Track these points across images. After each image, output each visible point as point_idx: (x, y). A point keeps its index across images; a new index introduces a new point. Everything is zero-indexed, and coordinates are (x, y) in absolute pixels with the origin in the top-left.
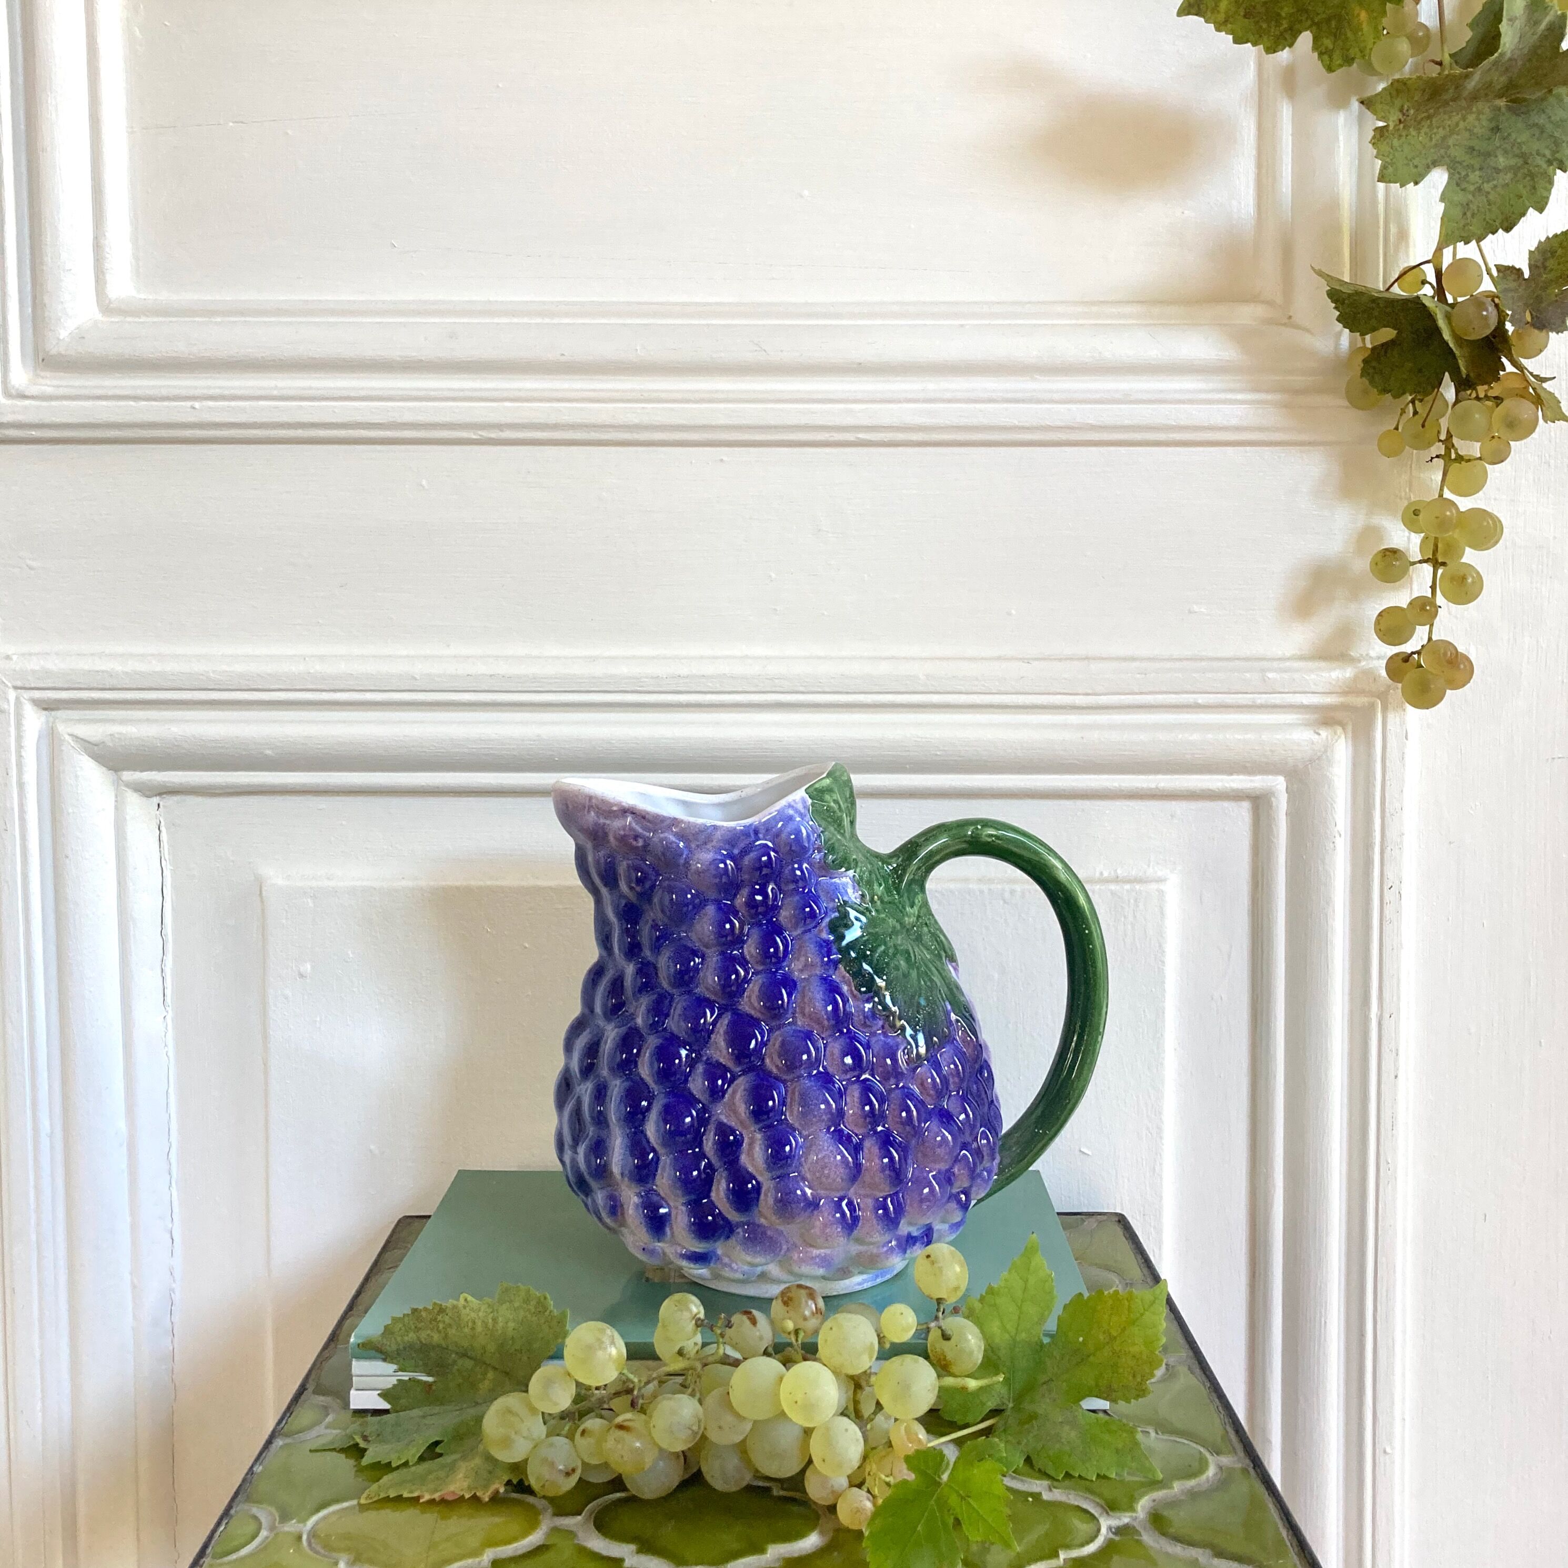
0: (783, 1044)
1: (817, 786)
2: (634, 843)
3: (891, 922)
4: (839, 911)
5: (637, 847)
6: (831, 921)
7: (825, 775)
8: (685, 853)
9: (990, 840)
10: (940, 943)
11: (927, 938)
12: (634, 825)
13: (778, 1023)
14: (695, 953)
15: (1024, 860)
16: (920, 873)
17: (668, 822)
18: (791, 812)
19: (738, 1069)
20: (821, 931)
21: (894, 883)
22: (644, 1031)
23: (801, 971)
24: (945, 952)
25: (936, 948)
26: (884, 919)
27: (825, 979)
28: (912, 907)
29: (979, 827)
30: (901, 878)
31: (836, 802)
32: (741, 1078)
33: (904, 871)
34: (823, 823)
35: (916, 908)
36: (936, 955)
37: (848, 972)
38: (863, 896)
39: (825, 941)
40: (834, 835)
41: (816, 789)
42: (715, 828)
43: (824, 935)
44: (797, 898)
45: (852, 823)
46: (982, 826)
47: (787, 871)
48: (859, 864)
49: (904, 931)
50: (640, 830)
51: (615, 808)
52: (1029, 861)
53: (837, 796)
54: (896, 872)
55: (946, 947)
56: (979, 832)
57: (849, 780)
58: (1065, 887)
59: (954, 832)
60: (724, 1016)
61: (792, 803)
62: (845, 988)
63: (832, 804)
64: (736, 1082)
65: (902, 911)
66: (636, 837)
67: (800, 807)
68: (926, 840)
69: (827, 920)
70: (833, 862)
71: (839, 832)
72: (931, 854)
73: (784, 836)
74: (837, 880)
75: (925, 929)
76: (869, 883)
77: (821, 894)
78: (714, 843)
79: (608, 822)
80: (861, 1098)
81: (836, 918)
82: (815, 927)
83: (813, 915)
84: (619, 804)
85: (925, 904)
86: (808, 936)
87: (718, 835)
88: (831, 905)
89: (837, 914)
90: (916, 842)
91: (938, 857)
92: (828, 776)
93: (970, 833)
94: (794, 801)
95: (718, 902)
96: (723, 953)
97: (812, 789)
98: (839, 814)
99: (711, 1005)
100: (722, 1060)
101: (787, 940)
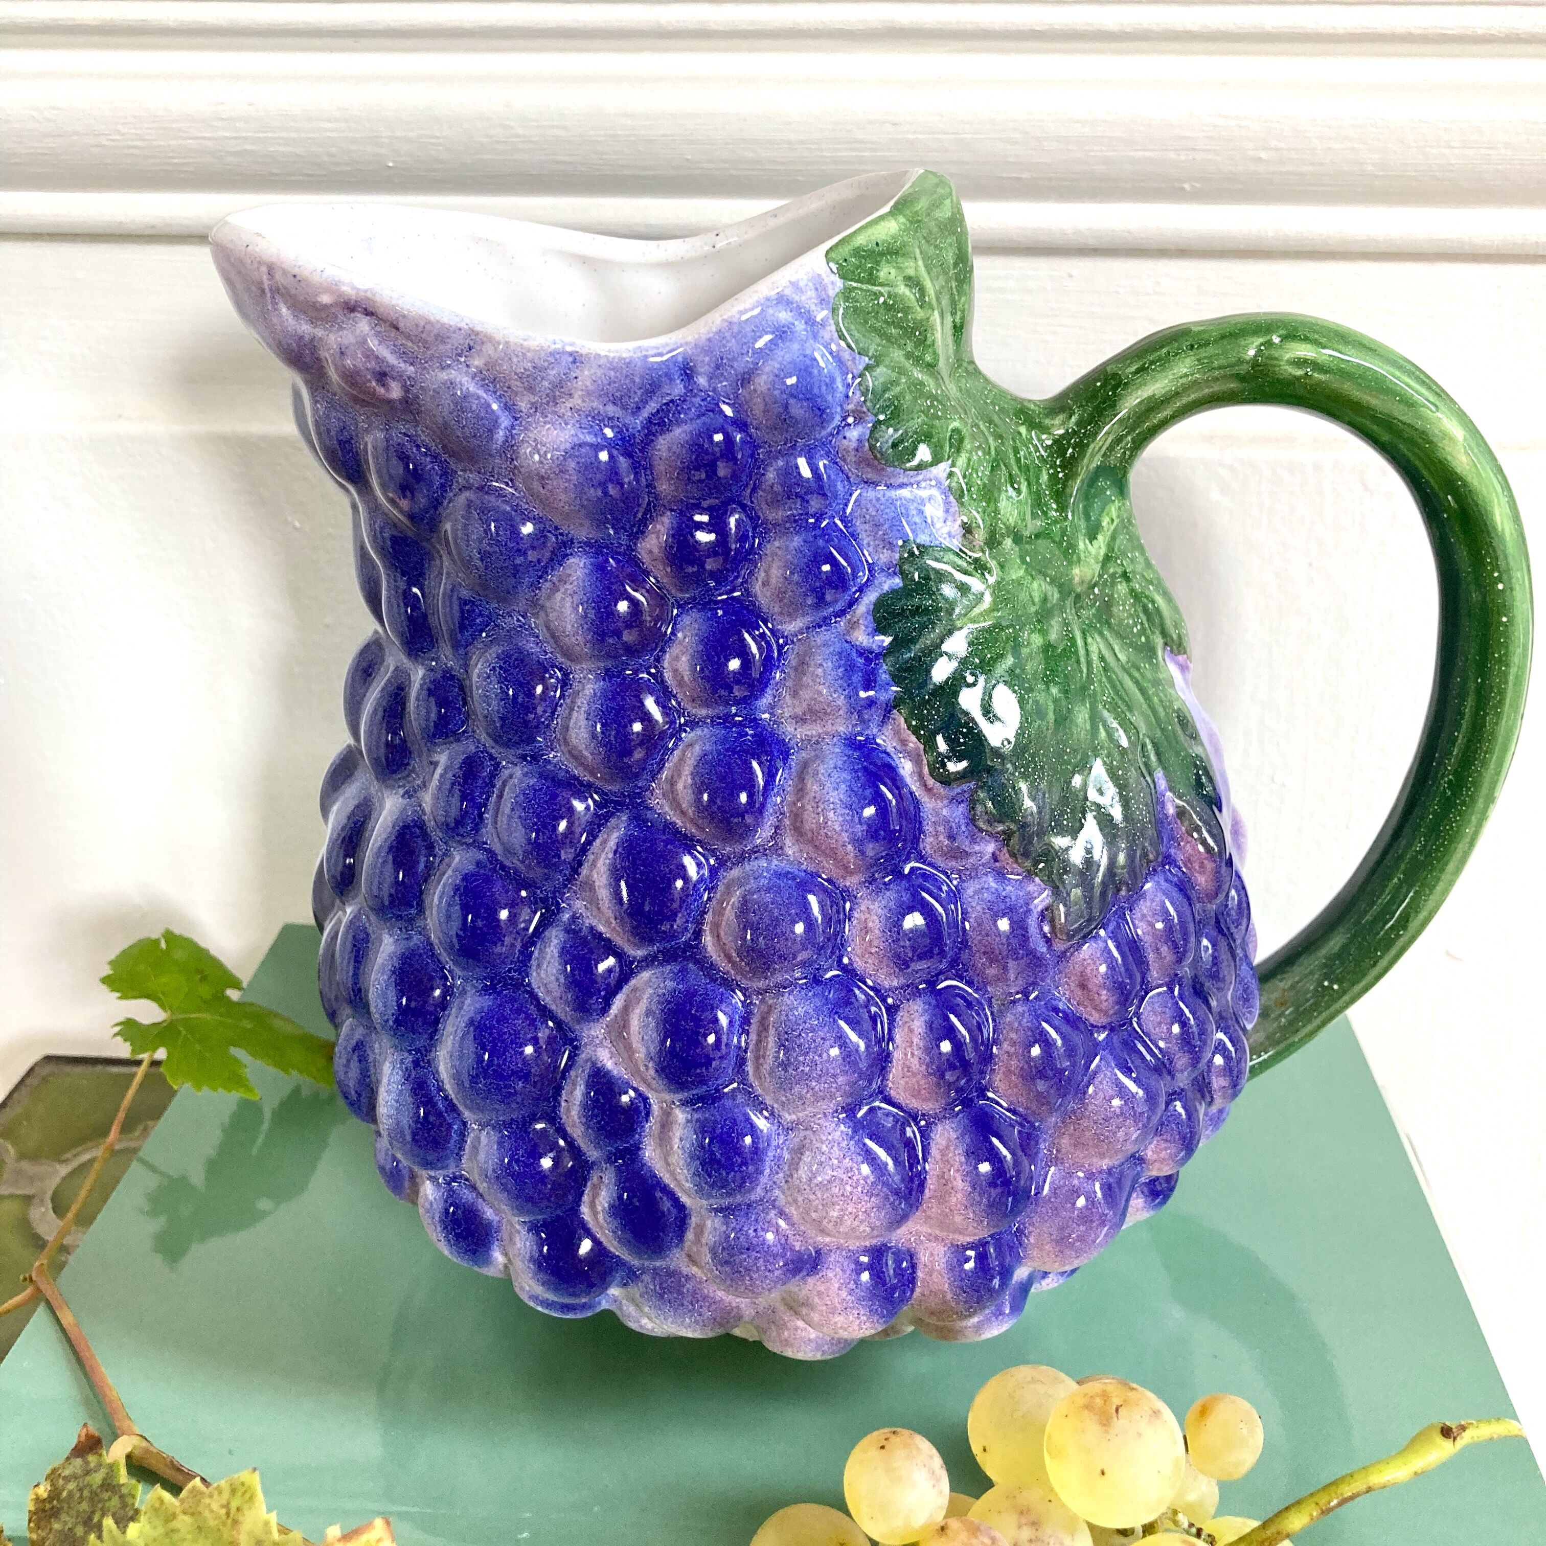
0: (744, 907)
1: (860, 240)
2: (381, 391)
3: (1038, 587)
4: (903, 574)
5: (390, 402)
6: (880, 604)
7: (886, 209)
8: (505, 421)
9: (1300, 373)
10: (1152, 616)
11: (1123, 611)
12: (373, 343)
13: (738, 848)
14: (542, 669)
15: (1375, 419)
16: (1119, 451)
17: (458, 340)
18: (784, 316)
19: (640, 953)
20: (853, 625)
21: (1053, 477)
22: (436, 835)
23: (800, 720)
24: (1164, 633)
25: (1143, 632)
26: (1018, 583)
27: (859, 746)
28: (1092, 537)
29: (1276, 340)
30: (1070, 465)
31: (912, 282)
32: (646, 975)
33: (1081, 447)
34: (874, 345)
35: (1102, 540)
36: (1138, 649)
37: (915, 732)
38: (968, 529)
39: (864, 653)
40: (902, 371)
41: (857, 252)
42: (576, 359)
43: (861, 638)
44: (797, 541)
45: (959, 330)
46: (1285, 338)
47: (771, 476)
48: (967, 445)
49: (1069, 602)
50: (392, 359)
51: (326, 299)
52: (1388, 423)
53: (916, 266)
54: (1062, 452)
55: (1168, 623)
56: (1275, 353)
57: (957, 219)
58: (1465, 484)
59: (1211, 350)
60: (613, 821)
61: (788, 292)
62: (906, 768)
63: (902, 290)
64: (633, 982)
65: (1069, 552)
66: (382, 376)
67: (808, 299)
68: (1141, 370)
69: (871, 597)
70: (894, 445)
71: (918, 361)
72: (1152, 405)
73: (761, 382)
74: (905, 493)
75: (1122, 588)
76: (989, 494)
77: (861, 528)
78: (577, 401)
79: (319, 332)
80: (930, 1026)
81: (893, 591)
82: (842, 613)
83: (839, 580)
84: (332, 288)
85: (1126, 525)
86: (823, 636)
87: (586, 377)
88: (885, 557)
89: (897, 581)
90: (1115, 376)
91: (1168, 412)
92: (897, 210)
93: (1252, 353)
94: (795, 285)
95: (597, 549)
96: (608, 674)
97: (846, 250)
98: (920, 314)
99: (582, 789)
100: (601, 928)
101: (768, 644)
